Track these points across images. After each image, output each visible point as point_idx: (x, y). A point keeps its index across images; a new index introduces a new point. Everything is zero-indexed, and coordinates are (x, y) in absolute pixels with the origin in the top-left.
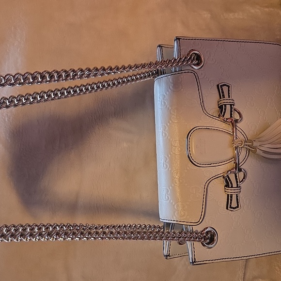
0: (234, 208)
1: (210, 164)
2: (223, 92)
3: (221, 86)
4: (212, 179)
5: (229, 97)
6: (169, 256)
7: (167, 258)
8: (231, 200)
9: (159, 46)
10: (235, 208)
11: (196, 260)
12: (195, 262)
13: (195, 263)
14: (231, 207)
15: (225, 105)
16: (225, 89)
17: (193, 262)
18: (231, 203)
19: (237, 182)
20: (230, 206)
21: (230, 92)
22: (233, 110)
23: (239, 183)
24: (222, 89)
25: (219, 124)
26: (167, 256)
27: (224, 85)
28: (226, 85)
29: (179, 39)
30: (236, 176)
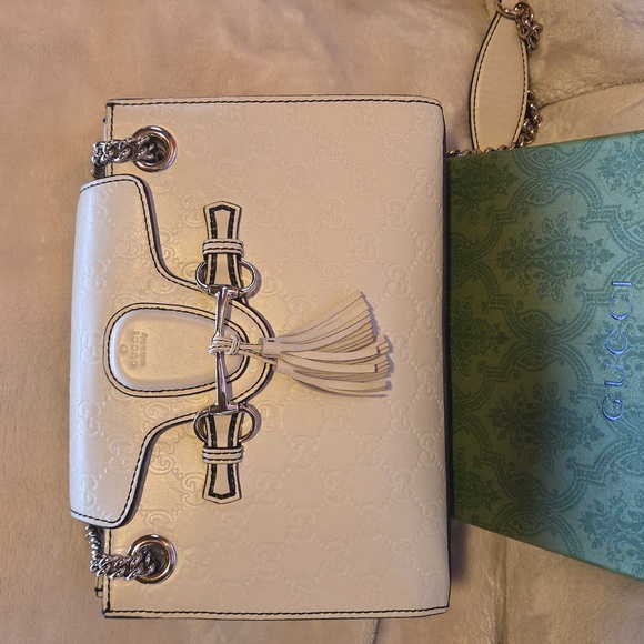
0: (220, 497)
2: (214, 225)
3: (212, 211)
4: (165, 425)
5: (230, 235)
8: (214, 477)
10: (226, 496)
11: (112, 608)
12: (108, 610)
13: (107, 614)
14: (211, 494)
15: (215, 255)
17: (104, 612)
18: (212, 484)
19: (231, 435)
20: (211, 490)
21: (234, 224)
22: (235, 266)
23: (235, 440)
24: (213, 218)
27: (219, 208)
28: (225, 208)
29: (112, 105)
30: (233, 422)
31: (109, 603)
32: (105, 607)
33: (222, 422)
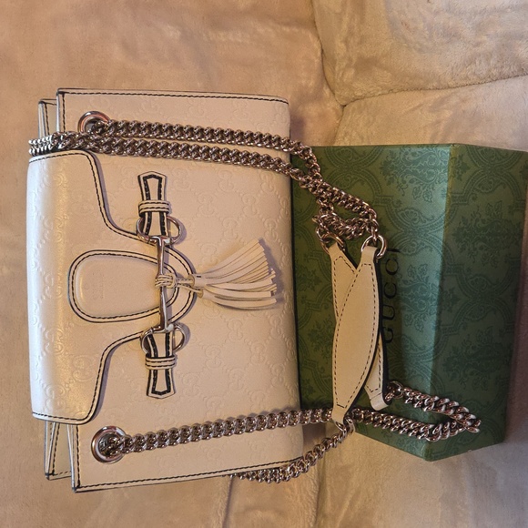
0: (160, 394)
1: (113, 318)
2: (147, 189)
3: (145, 179)
4: (118, 343)
5: (160, 197)
6: (53, 474)
7: (48, 479)
8: (155, 380)
9: (42, 102)
10: (164, 393)
11: (82, 484)
12: (79, 487)
13: (78, 490)
14: (154, 392)
15: (150, 213)
16: (153, 183)
17: (75, 489)
18: (154, 385)
19: (167, 348)
20: (153, 389)
21: (162, 189)
22: (165, 221)
23: (171, 350)
24: (146, 184)
25: (137, 246)
26: (49, 474)
27: (150, 177)
28: (155, 177)
29: (63, 93)
30: (167, 338)
31: (79, 481)
32: (77, 485)
33: (160, 339)
